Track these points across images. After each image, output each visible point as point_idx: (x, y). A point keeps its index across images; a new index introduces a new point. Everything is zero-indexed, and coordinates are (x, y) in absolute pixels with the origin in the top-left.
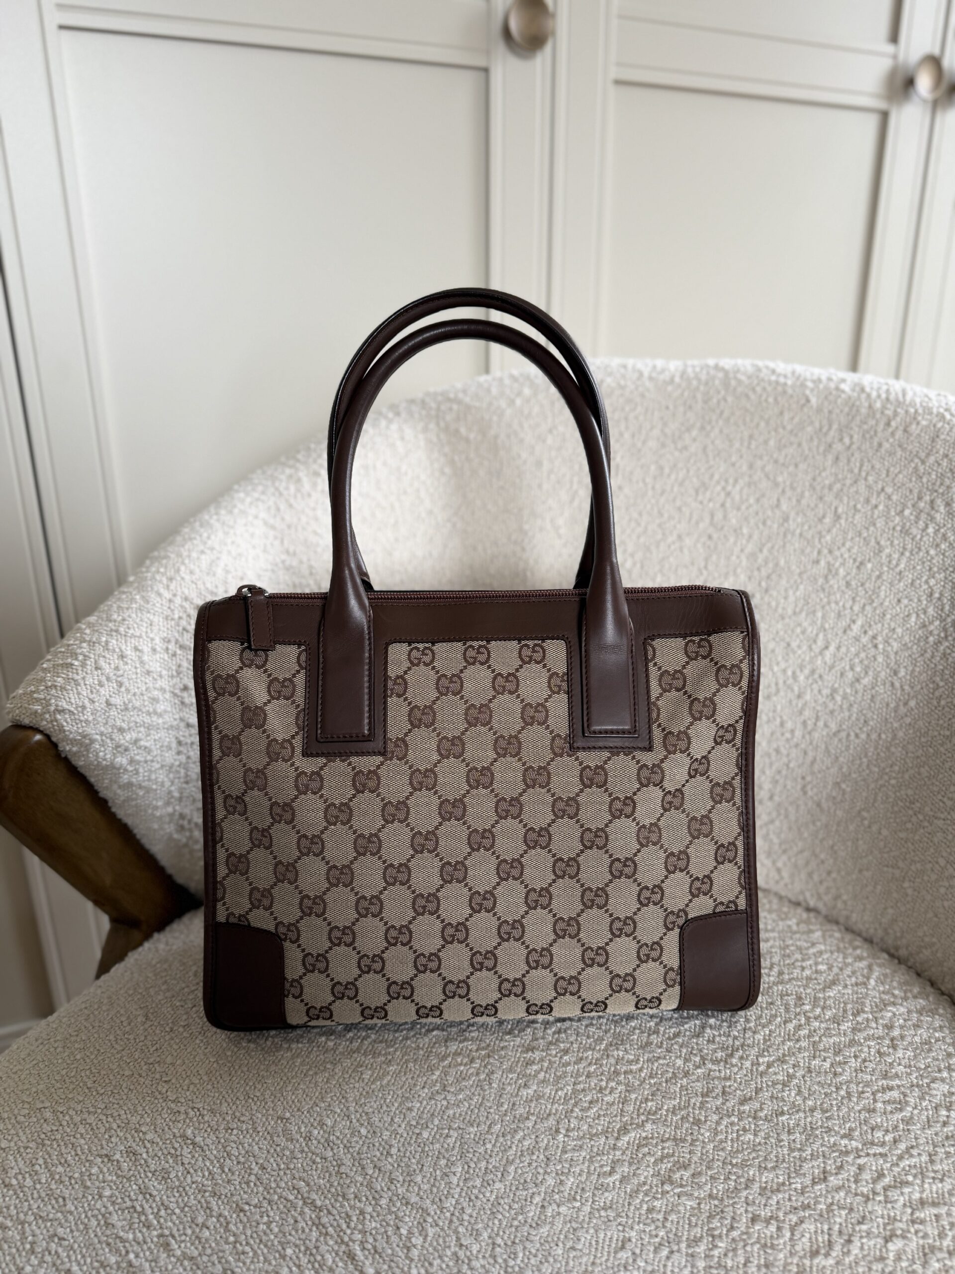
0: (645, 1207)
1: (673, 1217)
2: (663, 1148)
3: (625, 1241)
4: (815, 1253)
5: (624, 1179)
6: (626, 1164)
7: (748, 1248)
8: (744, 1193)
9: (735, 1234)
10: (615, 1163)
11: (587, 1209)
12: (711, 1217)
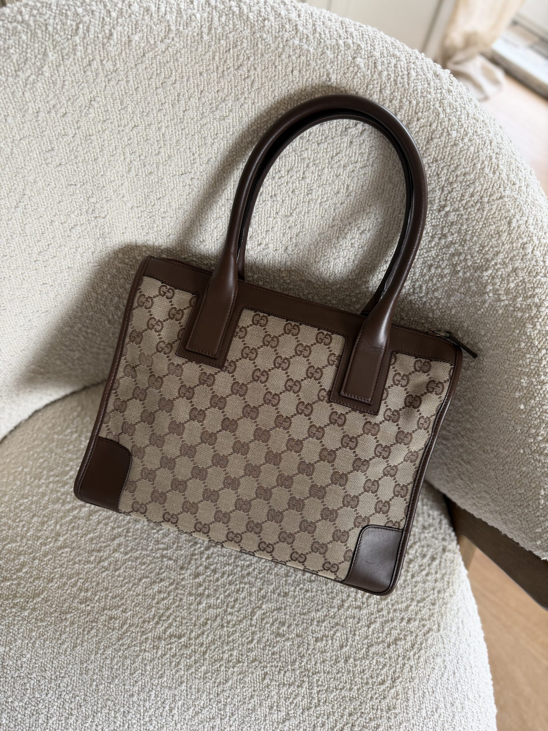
0: (270, 653)
1: (283, 653)
2: (273, 617)
3: (266, 674)
4: (342, 647)
5: (259, 642)
6: (258, 632)
7: (316, 656)
8: (311, 628)
9: (309, 652)
10: (253, 633)
11: (246, 664)
12: (299, 647)
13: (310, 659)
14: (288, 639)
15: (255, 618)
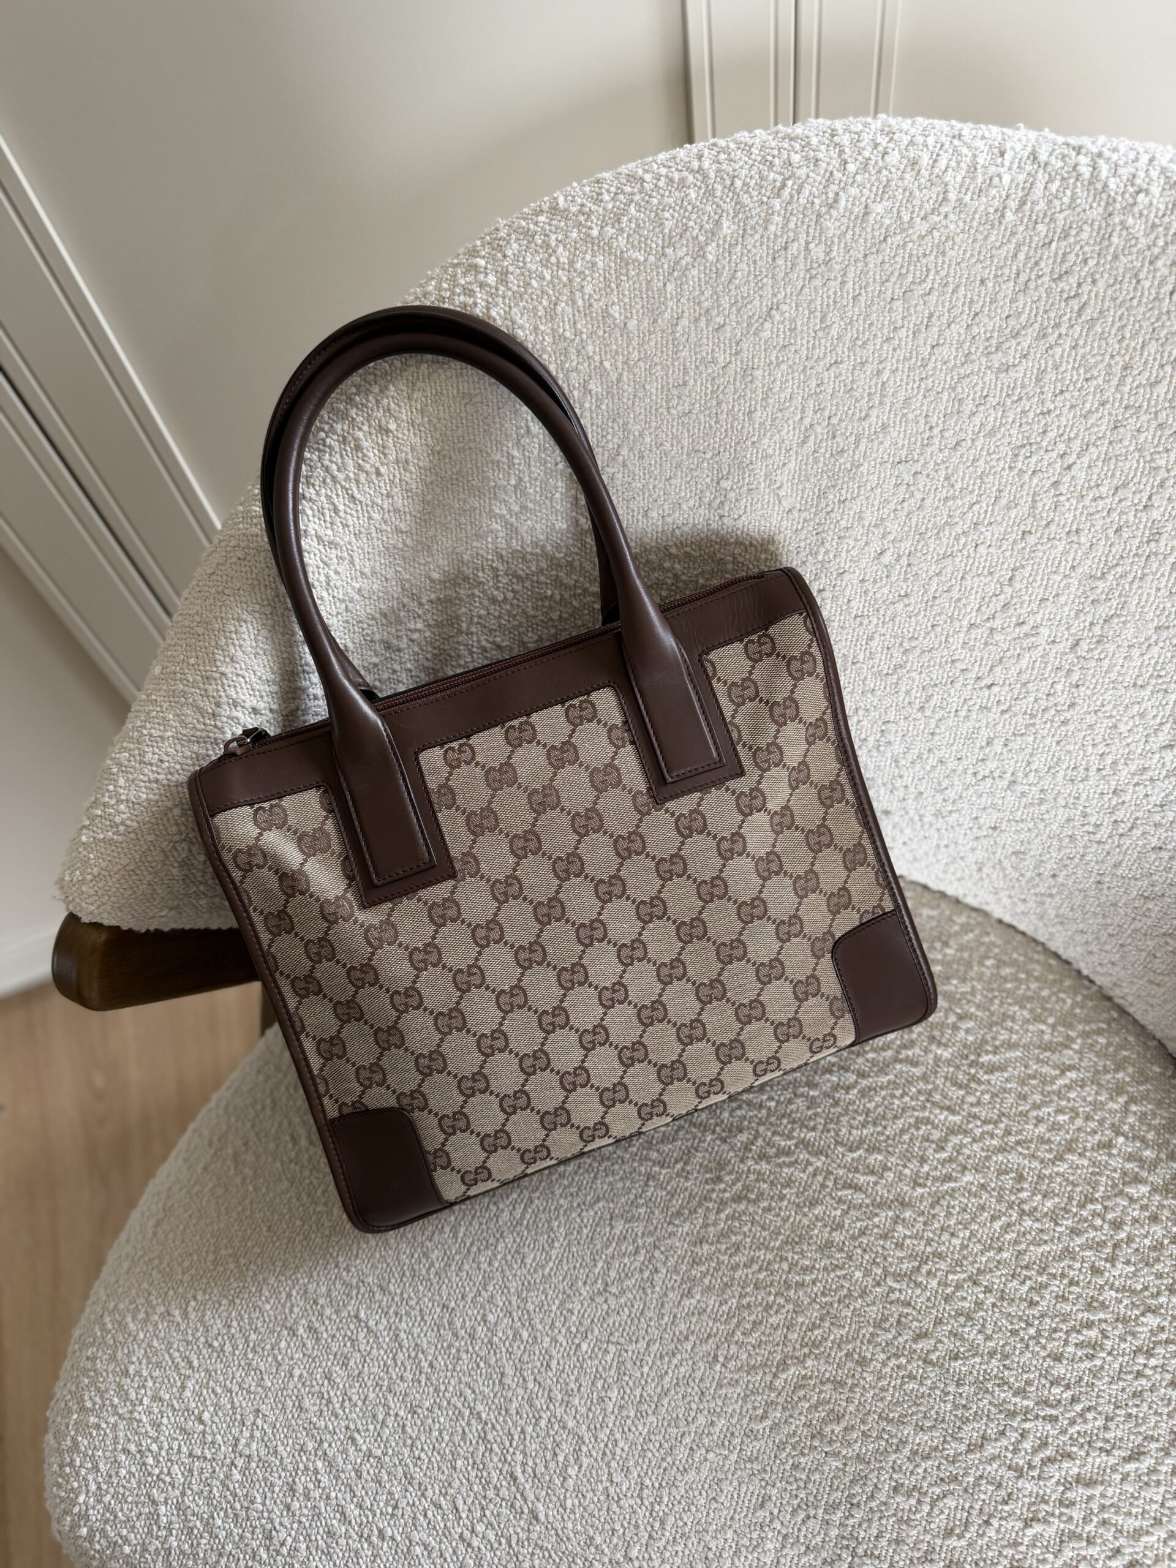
0: (790, 1462)
1: (817, 1477)
2: (820, 1392)
3: (767, 1499)
4: (949, 1533)
5: (775, 1427)
6: (779, 1408)
7: (884, 1522)
8: (894, 1456)
9: (873, 1504)
10: (770, 1404)
11: (734, 1458)
12: (854, 1482)
13: (870, 1521)
14: (837, 1454)
15: (784, 1376)
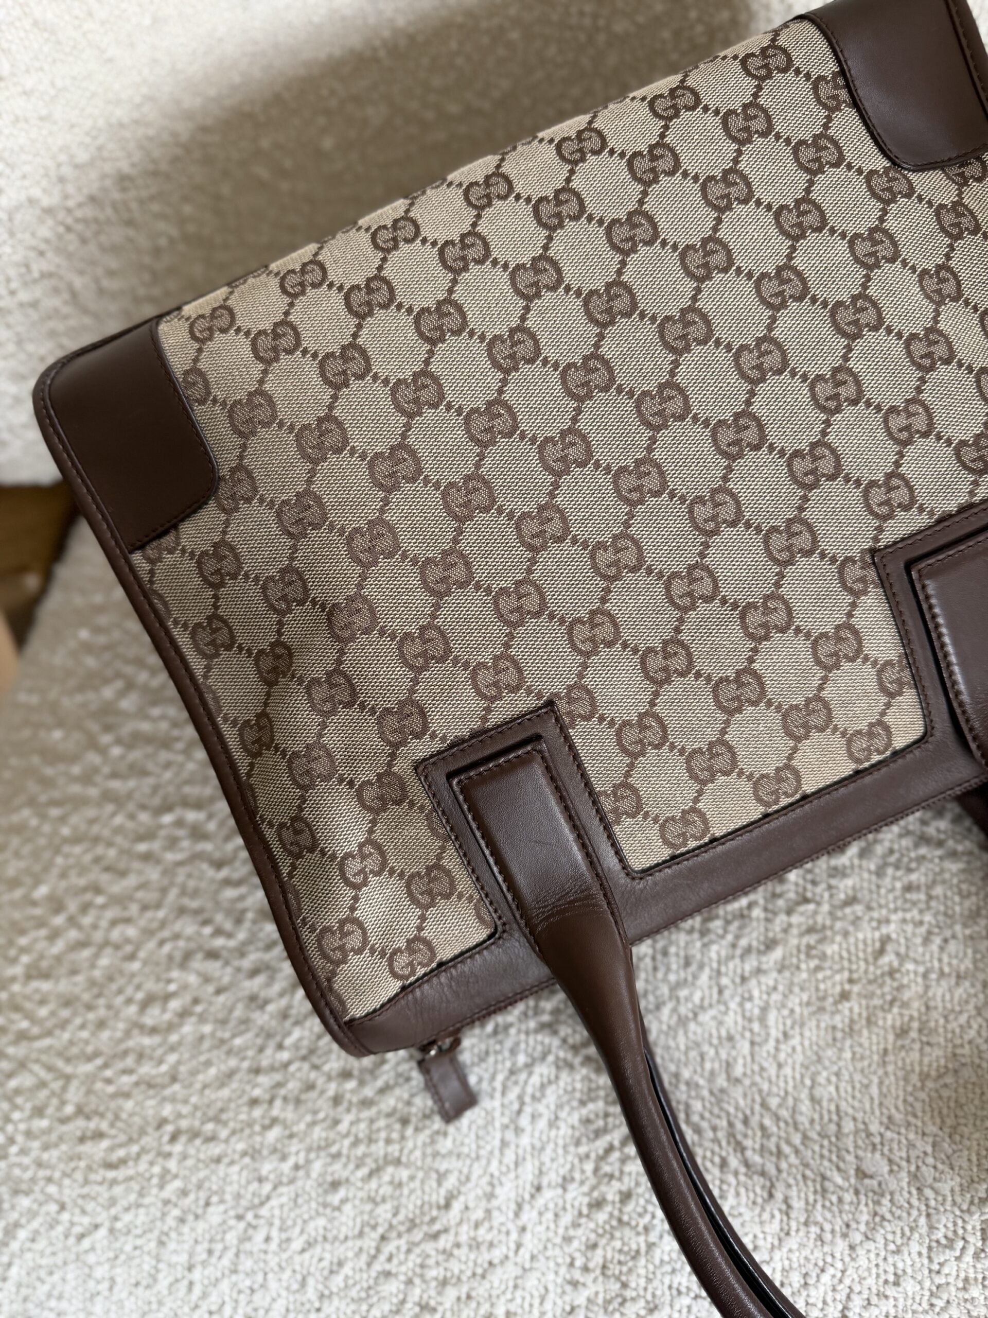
1: (938, 890)
3: (885, 940)
11: (826, 908)
